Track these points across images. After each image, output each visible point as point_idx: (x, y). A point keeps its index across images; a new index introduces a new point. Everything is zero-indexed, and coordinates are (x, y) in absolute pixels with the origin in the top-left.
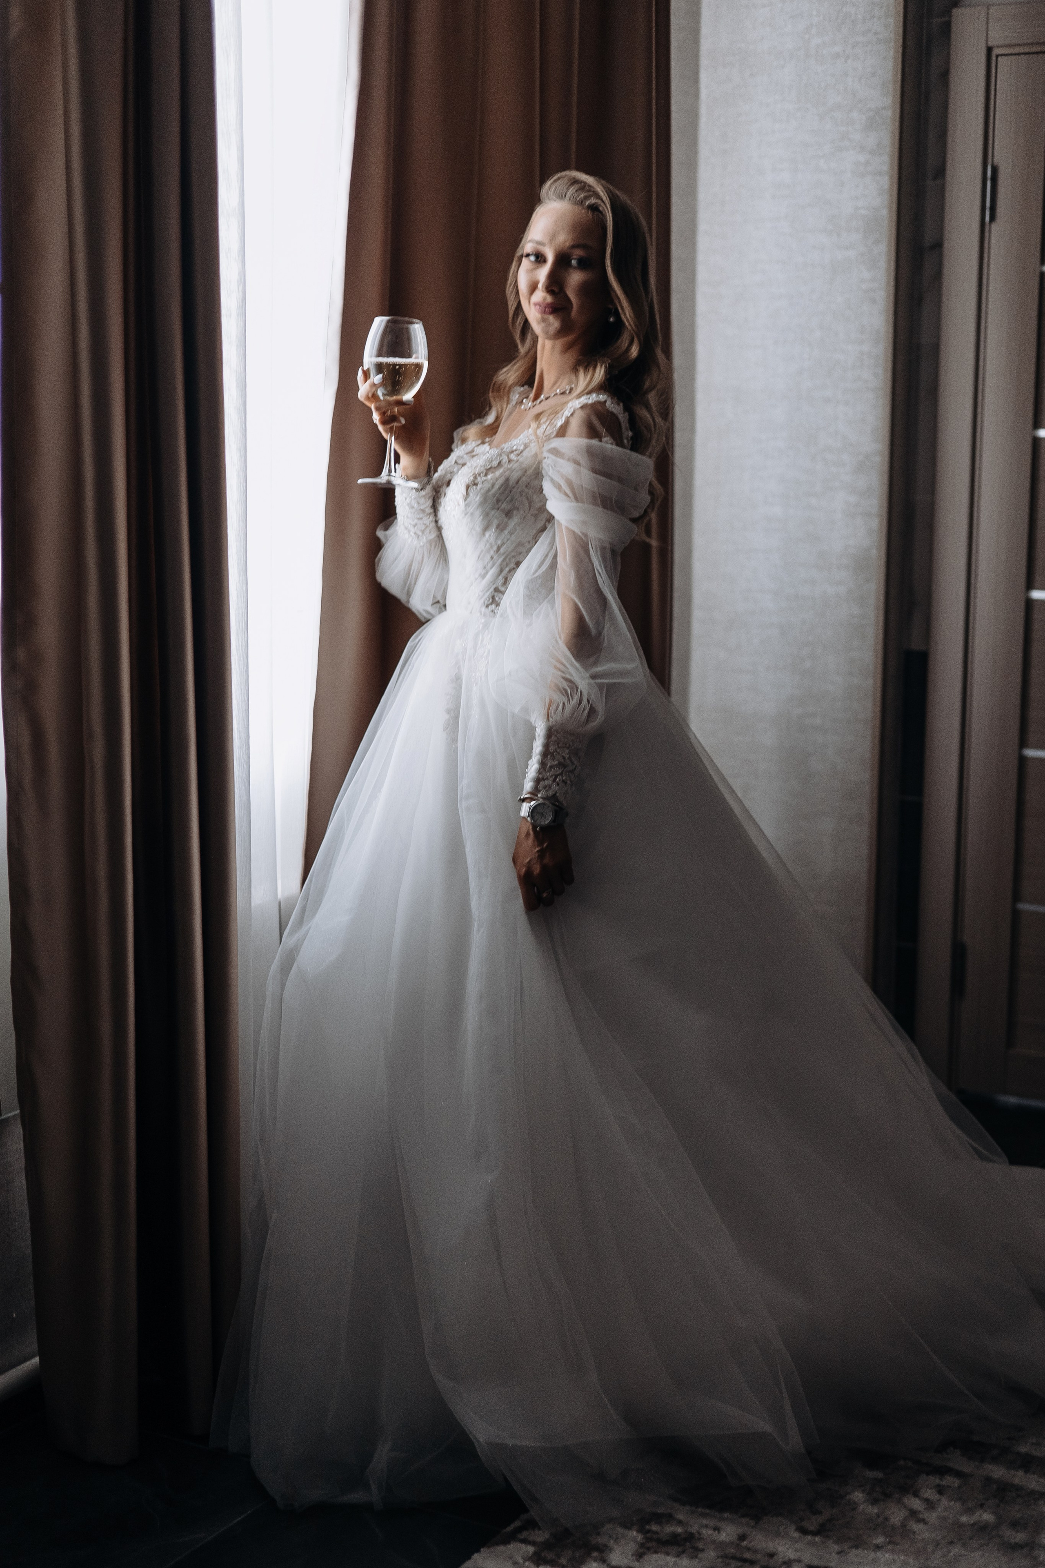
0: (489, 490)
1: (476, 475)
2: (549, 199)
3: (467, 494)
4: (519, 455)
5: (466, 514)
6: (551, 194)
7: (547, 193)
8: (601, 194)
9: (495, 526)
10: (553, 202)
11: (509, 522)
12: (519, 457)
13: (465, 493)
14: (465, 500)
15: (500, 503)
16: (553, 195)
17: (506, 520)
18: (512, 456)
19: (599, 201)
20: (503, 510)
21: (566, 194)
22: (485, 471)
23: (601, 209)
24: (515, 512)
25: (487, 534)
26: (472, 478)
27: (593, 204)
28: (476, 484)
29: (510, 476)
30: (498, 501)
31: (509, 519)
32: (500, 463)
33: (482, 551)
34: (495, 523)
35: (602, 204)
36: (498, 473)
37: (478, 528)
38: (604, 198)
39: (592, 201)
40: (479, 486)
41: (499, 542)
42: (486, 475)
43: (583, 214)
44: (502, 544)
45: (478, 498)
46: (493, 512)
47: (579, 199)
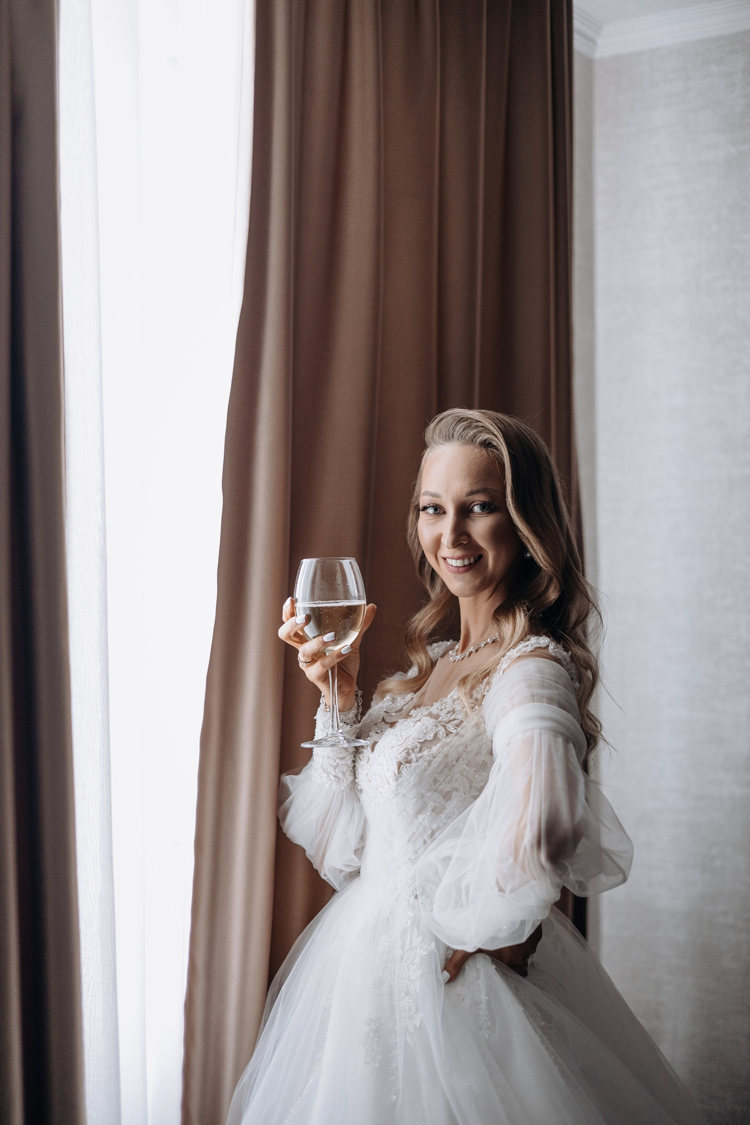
0: (425, 770)
1: (409, 749)
2: (436, 443)
3: (399, 772)
4: (458, 726)
5: (397, 795)
6: (436, 437)
7: (432, 437)
8: (491, 428)
9: (430, 809)
10: (441, 446)
11: (447, 805)
12: (458, 729)
13: (396, 772)
14: (397, 780)
15: (437, 785)
16: (439, 437)
17: (443, 802)
18: (451, 728)
19: (491, 436)
20: (441, 792)
21: (453, 435)
22: (419, 745)
23: (495, 444)
24: (454, 793)
25: (421, 817)
26: (404, 754)
27: (485, 441)
28: (409, 762)
29: (449, 752)
30: (435, 781)
31: (447, 802)
32: (436, 735)
33: (414, 833)
34: (431, 805)
35: (495, 439)
36: (435, 749)
37: (411, 810)
38: (496, 432)
39: (485, 436)
40: (414, 765)
41: (434, 827)
42: (420, 751)
43: (475, 452)
44: (437, 829)
45: (412, 778)
46: (429, 794)
47: (469, 438)
